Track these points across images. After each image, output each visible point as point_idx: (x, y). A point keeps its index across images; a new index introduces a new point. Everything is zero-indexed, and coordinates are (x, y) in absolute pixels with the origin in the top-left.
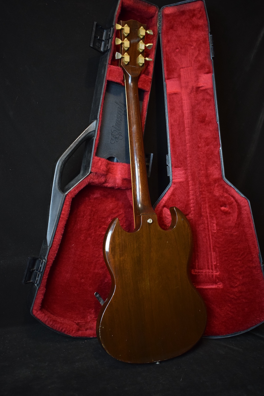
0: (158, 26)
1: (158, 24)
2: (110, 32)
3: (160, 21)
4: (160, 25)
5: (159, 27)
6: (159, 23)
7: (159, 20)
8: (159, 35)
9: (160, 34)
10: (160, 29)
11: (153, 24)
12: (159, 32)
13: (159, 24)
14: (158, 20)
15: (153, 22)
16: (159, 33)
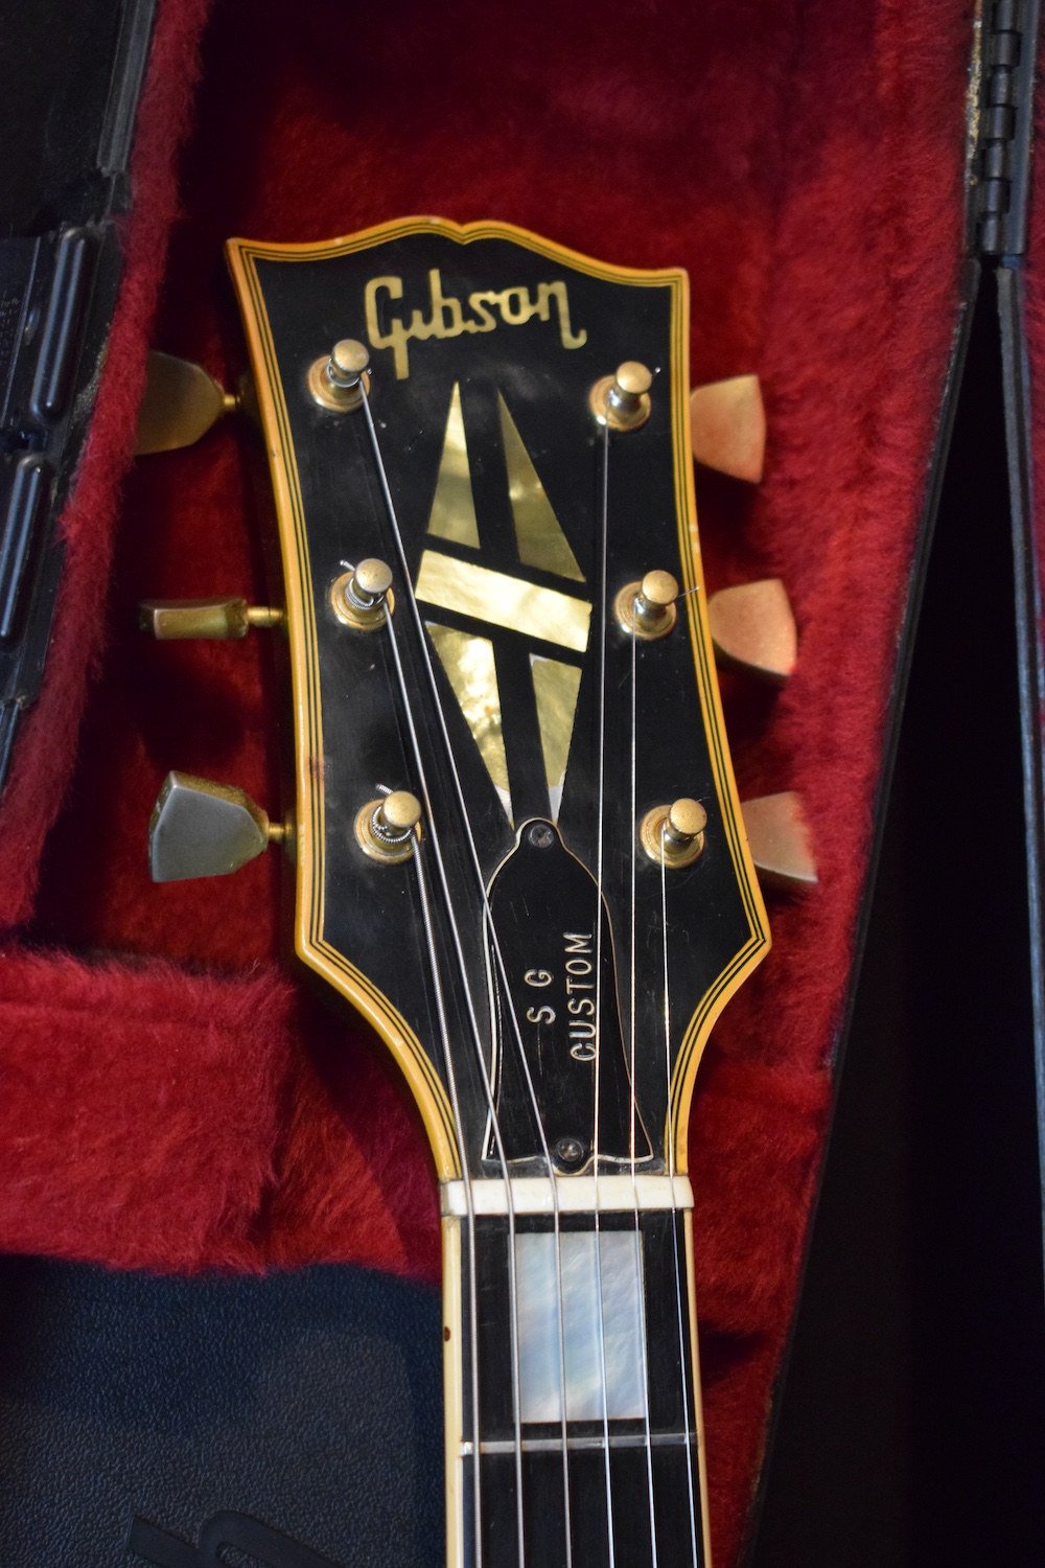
0: (973, 132)
1: (975, 85)
2: (41, 299)
3: (1017, 37)
4: (1011, 110)
5: (986, 142)
6: (991, 70)
7: (992, 28)
8: (989, 287)
9: (1004, 277)
10: (1006, 183)
11: (885, 87)
12: (979, 230)
13: (987, 102)
14: (968, 16)
15: (887, 61)
16: (992, 262)
